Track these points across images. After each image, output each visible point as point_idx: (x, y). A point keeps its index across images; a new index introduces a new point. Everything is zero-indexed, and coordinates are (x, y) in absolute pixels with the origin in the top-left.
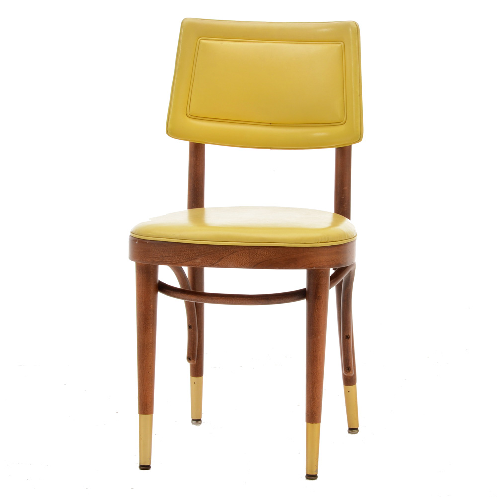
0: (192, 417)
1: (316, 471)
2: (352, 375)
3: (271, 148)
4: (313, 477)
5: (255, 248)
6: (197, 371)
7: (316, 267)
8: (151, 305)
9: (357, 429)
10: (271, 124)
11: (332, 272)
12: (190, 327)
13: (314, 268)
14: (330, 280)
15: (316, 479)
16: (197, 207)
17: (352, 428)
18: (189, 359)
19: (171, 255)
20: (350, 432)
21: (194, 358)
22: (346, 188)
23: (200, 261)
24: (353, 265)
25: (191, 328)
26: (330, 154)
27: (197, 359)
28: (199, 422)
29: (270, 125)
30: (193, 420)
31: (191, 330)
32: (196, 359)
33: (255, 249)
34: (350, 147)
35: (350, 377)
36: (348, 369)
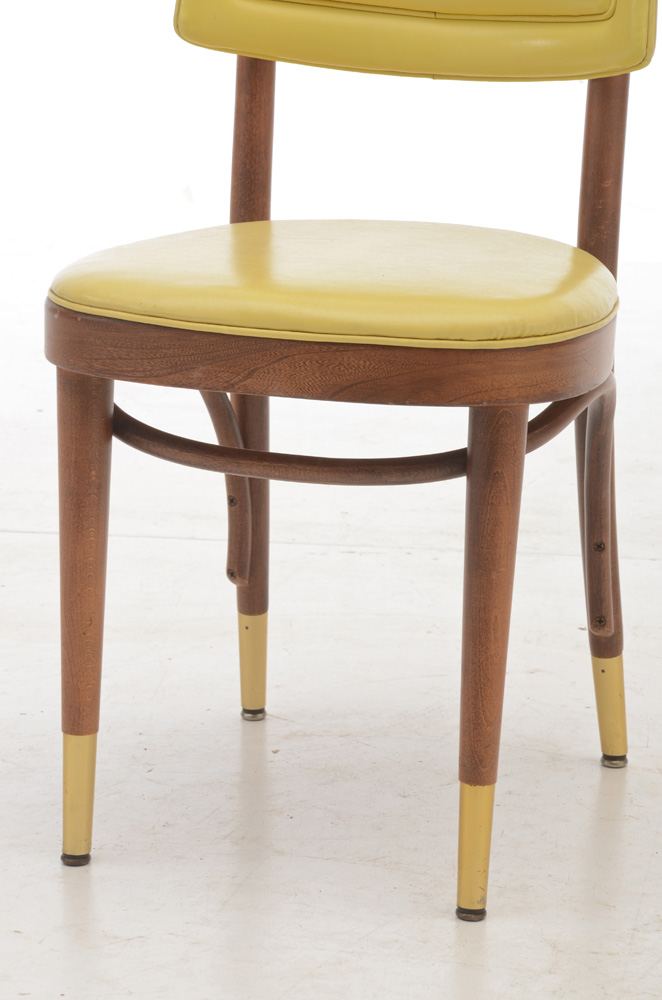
0: (243, 705)
1: (483, 900)
2: (610, 635)
3: (434, 76)
4: (473, 917)
5: (334, 348)
6: (254, 600)
7: (489, 402)
8: (93, 473)
9: (623, 758)
10: (435, 16)
11: (535, 410)
12: (231, 501)
13: (485, 404)
14: (529, 432)
15: (480, 920)
16: (251, 219)
17: (610, 754)
18: (231, 574)
19: (132, 355)
20: (606, 763)
21: (241, 573)
22: (608, 184)
23: (200, 375)
24: (609, 382)
25: (235, 504)
26: (572, 98)
27: (251, 574)
28: (260, 716)
29: (433, 16)
30: (246, 711)
31: (233, 508)
32: (247, 575)
33: (336, 351)
34: (624, 80)
35: (606, 638)
36: (600, 621)
